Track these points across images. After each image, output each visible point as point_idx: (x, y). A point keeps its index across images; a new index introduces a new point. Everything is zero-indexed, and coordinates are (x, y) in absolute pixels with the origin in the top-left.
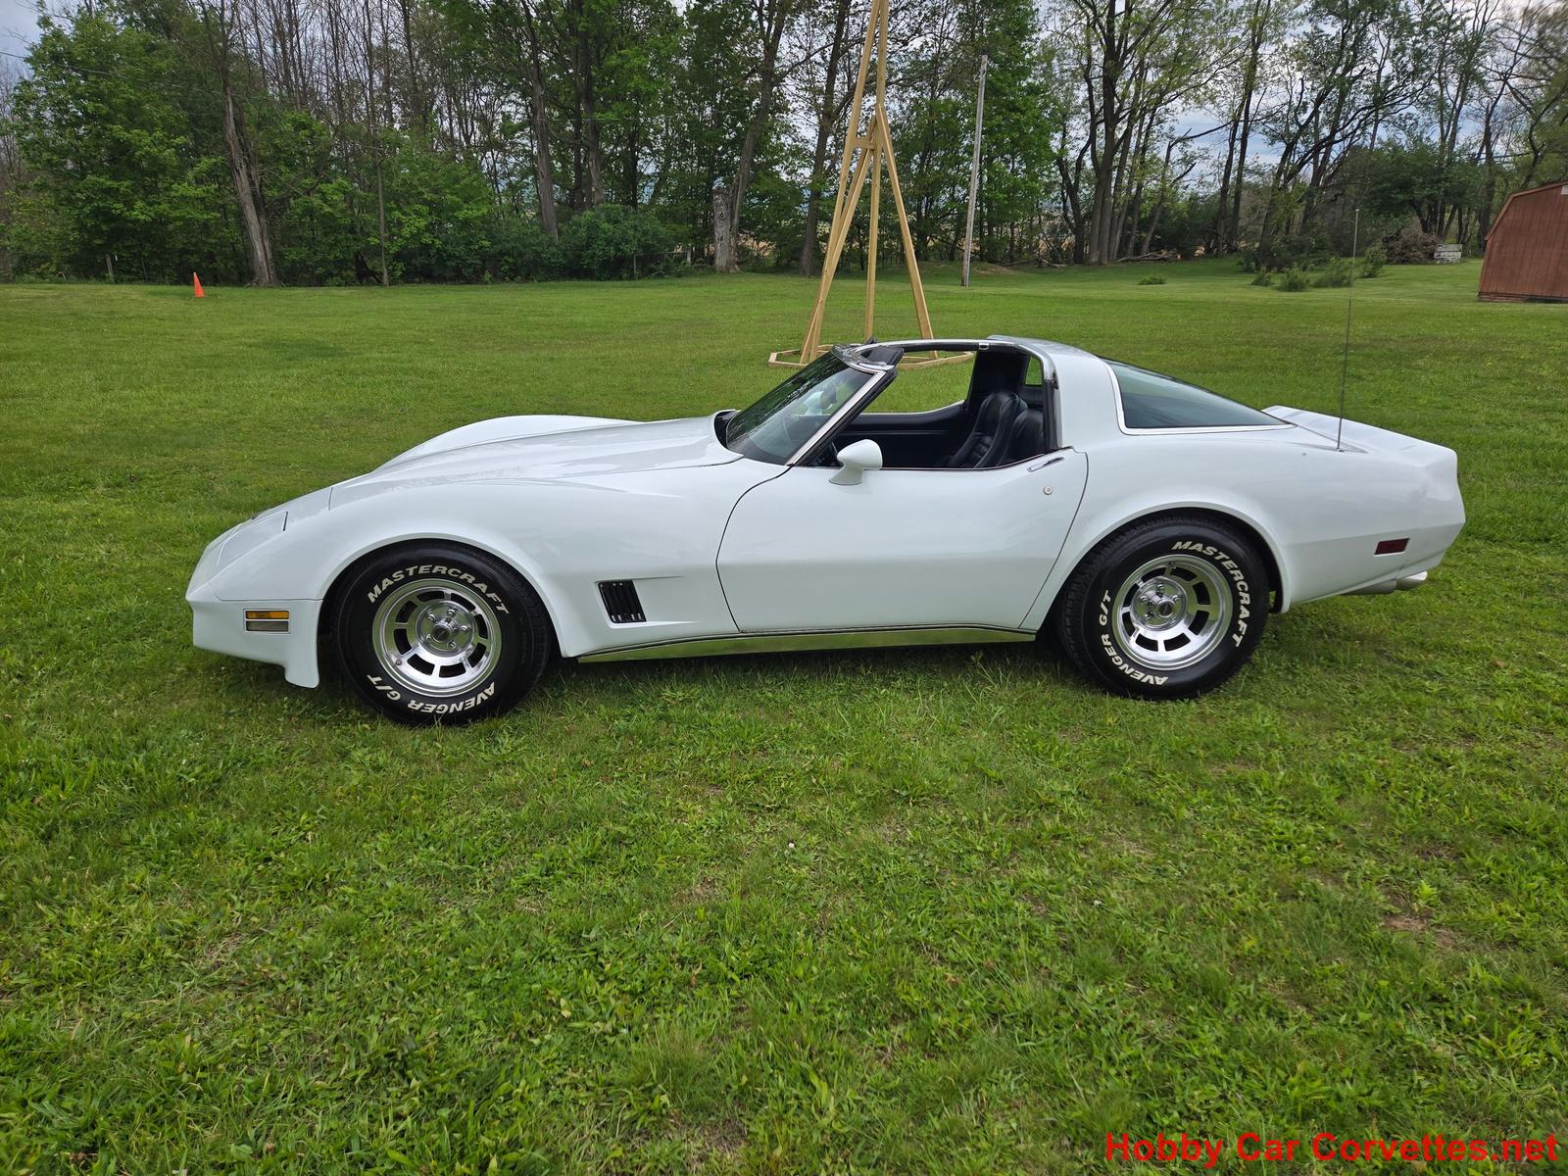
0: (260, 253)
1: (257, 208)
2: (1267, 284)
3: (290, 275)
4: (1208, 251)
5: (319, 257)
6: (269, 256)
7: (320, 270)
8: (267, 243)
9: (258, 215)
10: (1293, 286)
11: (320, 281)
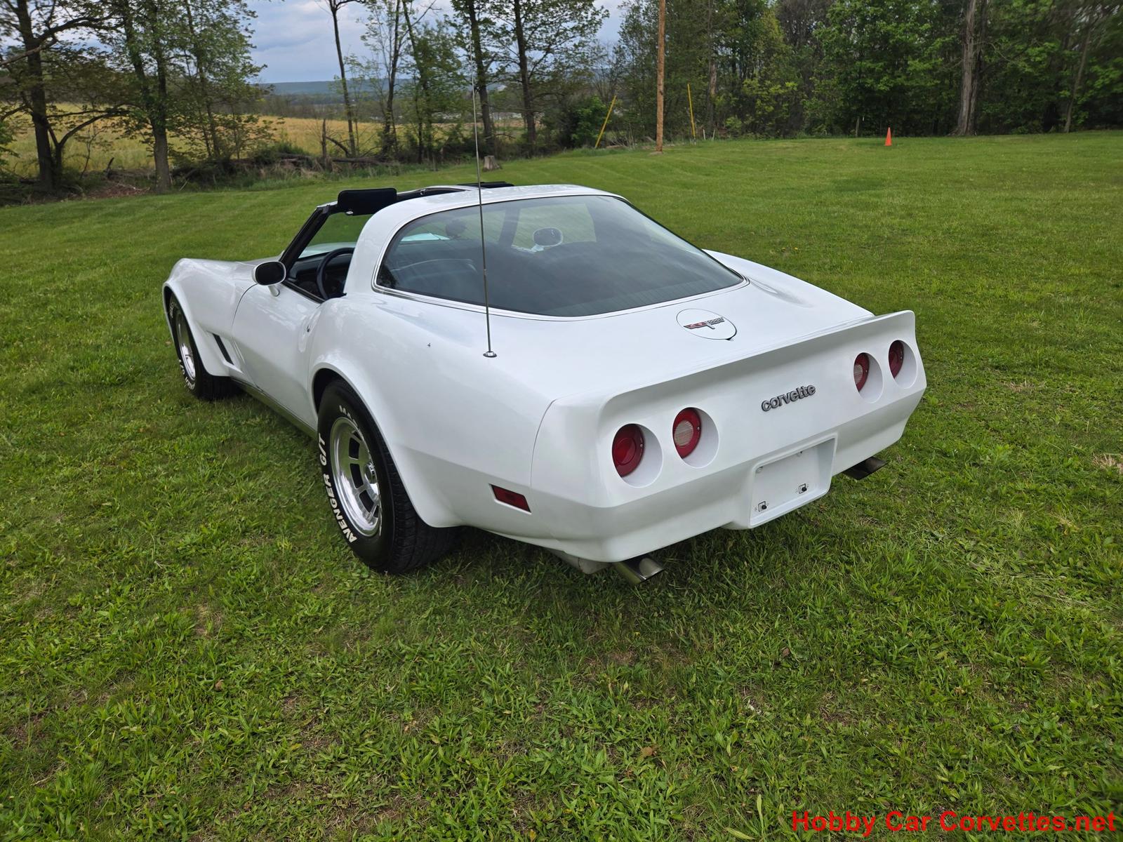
0: (965, 109)
1: (974, 72)
3: (985, 126)
5: (1012, 109)
6: (972, 111)
7: (1009, 121)
8: (973, 101)
9: (973, 79)
11: (1006, 130)
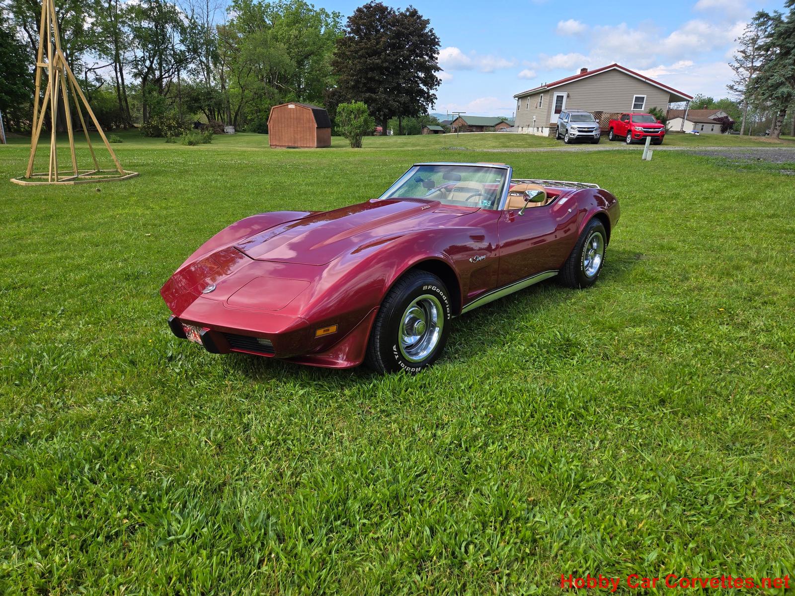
2: (175, 142)
4: (118, 127)
10: (191, 143)
